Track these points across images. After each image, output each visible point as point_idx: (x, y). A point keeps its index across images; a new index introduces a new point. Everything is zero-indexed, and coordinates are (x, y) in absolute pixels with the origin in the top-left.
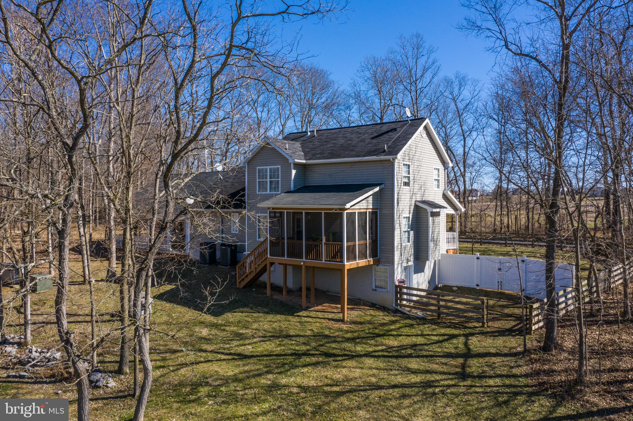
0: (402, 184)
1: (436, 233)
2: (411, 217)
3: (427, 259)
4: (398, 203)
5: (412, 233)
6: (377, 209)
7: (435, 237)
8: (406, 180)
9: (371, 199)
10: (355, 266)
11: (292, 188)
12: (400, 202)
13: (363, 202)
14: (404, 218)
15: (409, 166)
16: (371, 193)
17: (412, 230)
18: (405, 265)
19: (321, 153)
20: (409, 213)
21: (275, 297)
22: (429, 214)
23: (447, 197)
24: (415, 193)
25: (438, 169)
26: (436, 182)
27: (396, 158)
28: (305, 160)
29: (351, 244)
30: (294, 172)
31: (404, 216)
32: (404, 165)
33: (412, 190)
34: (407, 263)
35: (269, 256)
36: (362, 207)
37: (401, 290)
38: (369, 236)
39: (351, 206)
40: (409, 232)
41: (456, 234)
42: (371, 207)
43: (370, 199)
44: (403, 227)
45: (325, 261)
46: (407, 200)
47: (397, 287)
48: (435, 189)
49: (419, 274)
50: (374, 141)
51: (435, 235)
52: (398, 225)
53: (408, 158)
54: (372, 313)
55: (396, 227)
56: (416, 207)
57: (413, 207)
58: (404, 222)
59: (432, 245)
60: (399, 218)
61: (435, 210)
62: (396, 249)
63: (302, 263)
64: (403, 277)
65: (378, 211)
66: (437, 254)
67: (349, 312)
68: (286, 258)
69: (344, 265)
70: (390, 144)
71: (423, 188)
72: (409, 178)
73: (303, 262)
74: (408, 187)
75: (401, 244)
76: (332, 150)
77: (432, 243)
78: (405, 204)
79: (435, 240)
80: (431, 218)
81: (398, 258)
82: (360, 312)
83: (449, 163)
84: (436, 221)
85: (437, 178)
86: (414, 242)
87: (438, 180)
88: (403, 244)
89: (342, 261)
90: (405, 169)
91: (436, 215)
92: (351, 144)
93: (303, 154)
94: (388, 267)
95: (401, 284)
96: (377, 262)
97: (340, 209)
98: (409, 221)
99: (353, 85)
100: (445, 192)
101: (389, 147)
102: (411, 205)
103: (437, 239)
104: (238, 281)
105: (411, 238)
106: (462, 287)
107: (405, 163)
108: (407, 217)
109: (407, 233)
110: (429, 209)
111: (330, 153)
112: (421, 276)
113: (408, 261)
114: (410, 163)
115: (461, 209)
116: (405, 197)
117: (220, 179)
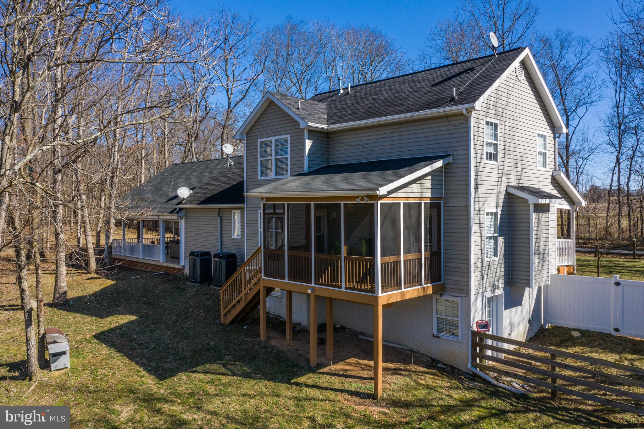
0: (485, 157)
1: (543, 240)
2: (499, 213)
3: (529, 285)
4: (476, 188)
5: (501, 240)
6: (440, 199)
7: (542, 248)
8: (491, 150)
9: (430, 182)
10: (399, 299)
11: (306, 169)
12: (480, 187)
13: (414, 185)
14: (488, 214)
15: (496, 126)
16: (427, 170)
17: (500, 235)
18: (488, 294)
19: (352, 114)
20: (497, 206)
21: (273, 343)
22: (532, 208)
23: (558, 183)
24: (506, 172)
25: (545, 137)
26: (540, 158)
27: (473, 107)
28: (328, 124)
29: (390, 259)
30: (308, 144)
31: (486, 211)
32: (487, 123)
33: (501, 167)
34: (493, 291)
35: (263, 277)
36: (411, 195)
37: (481, 339)
38: (425, 246)
39: (390, 192)
40: (495, 238)
41: (572, 242)
42: (429, 195)
43: (428, 181)
44: (485, 230)
45: (346, 288)
46: (492, 183)
47: (474, 334)
48: (539, 168)
49: (514, 309)
50: (437, 88)
51: (542, 244)
52: (477, 226)
53: (493, 112)
54: (430, 382)
55: (473, 230)
56: (509, 196)
57: (502, 196)
58: (488, 222)
59: (537, 261)
60: (478, 214)
61: (542, 201)
62: (472, 269)
63: (309, 291)
64: (486, 318)
65: (442, 202)
66: (545, 275)
67: (389, 378)
68: (286, 281)
69: (377, 298)
70: (461, 89)
71: (519, 166)
72: (496, 146)
73: (313, 289)
74: (495, 163)
75: (482, 259)
76: (371, 107)
77: (537, 257)
78: (490, 191)
79: (542, 252)
80: (534, 216)
81: (477, 283)
82: (408, 380)
83: (562, 128)
84: (543, 220)
85: (542, 151)
86: (504, 255)
87: (544, 155)
88: (486, 260)
89: (373, 290)
90: (488, 130)
91: (543, 209)
92: (398, 97)
93: (326, 117)
94: (459, 300)
95: (482, 330)
96: (440, 290)
97: (370, 197)
98: (496, 220)
99: (422, 57)
100: (555, 174)
101: (459, 94)
102: (498, 194)
103: (544, 250)
104: (222, 313)
105: (499, 249)
106: (588, 331)
107: (489, 120)
108: (492, 214)
109: (492, 241)
110: (532, 200)
111: (365, 113)
112: (516, 312)
113: (494, 287)
114: (498, 122)
115: (580, 203)
116: (489, 179)
117: (230, 165)
